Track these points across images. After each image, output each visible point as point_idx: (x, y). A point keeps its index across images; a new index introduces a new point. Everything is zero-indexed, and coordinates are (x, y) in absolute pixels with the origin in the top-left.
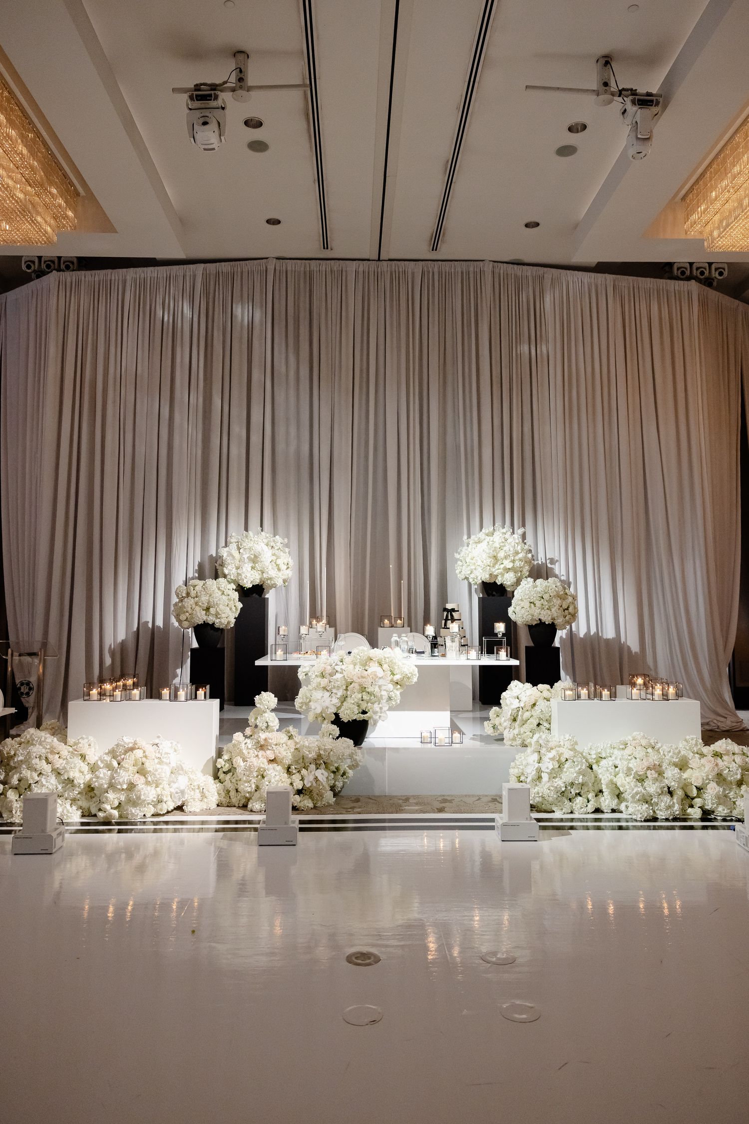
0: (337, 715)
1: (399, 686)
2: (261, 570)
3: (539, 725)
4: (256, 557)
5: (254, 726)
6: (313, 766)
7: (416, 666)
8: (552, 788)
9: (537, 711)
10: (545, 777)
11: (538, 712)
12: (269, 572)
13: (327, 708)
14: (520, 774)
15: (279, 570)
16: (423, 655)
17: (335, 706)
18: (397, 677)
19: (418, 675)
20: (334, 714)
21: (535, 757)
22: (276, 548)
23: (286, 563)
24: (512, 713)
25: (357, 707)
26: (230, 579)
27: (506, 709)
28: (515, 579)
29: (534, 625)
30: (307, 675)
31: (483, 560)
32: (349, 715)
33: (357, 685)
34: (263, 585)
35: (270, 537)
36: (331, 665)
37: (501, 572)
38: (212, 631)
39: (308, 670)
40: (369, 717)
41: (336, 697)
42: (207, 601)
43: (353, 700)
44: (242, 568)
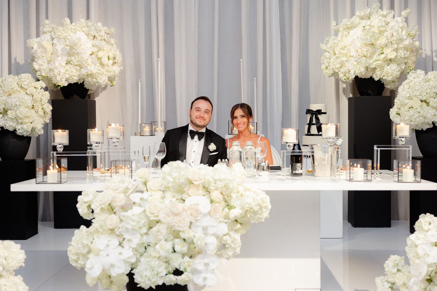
0: (131, 275)
1: (239, 226)
2: (79, 65)
4: (71, 48)
7: (268, 192)
13: (112, 266)
16: (278, 172)
17: (128, 262)
18: (235, 213)
19: (270, 207)
20: (127, 275)
23: (111, 56)
24: (427, 271)
25: (164, 265)
26: (40, 76)
27: (417, 261)
28: (398, 73)
29: (424, 130)
30: (89, 206)
31: (357, 49)
32: (149, 279)
33: (165, 226)
34: (85, 84)
35: (92, 25)
36: (126, 191)
37: (381, 64)
38: (15, 140)
39: (94, 199)
40: (187, 281)
41: (130, 246)
42: (4, 102)
43: (159, 252)
44: (54, 62)
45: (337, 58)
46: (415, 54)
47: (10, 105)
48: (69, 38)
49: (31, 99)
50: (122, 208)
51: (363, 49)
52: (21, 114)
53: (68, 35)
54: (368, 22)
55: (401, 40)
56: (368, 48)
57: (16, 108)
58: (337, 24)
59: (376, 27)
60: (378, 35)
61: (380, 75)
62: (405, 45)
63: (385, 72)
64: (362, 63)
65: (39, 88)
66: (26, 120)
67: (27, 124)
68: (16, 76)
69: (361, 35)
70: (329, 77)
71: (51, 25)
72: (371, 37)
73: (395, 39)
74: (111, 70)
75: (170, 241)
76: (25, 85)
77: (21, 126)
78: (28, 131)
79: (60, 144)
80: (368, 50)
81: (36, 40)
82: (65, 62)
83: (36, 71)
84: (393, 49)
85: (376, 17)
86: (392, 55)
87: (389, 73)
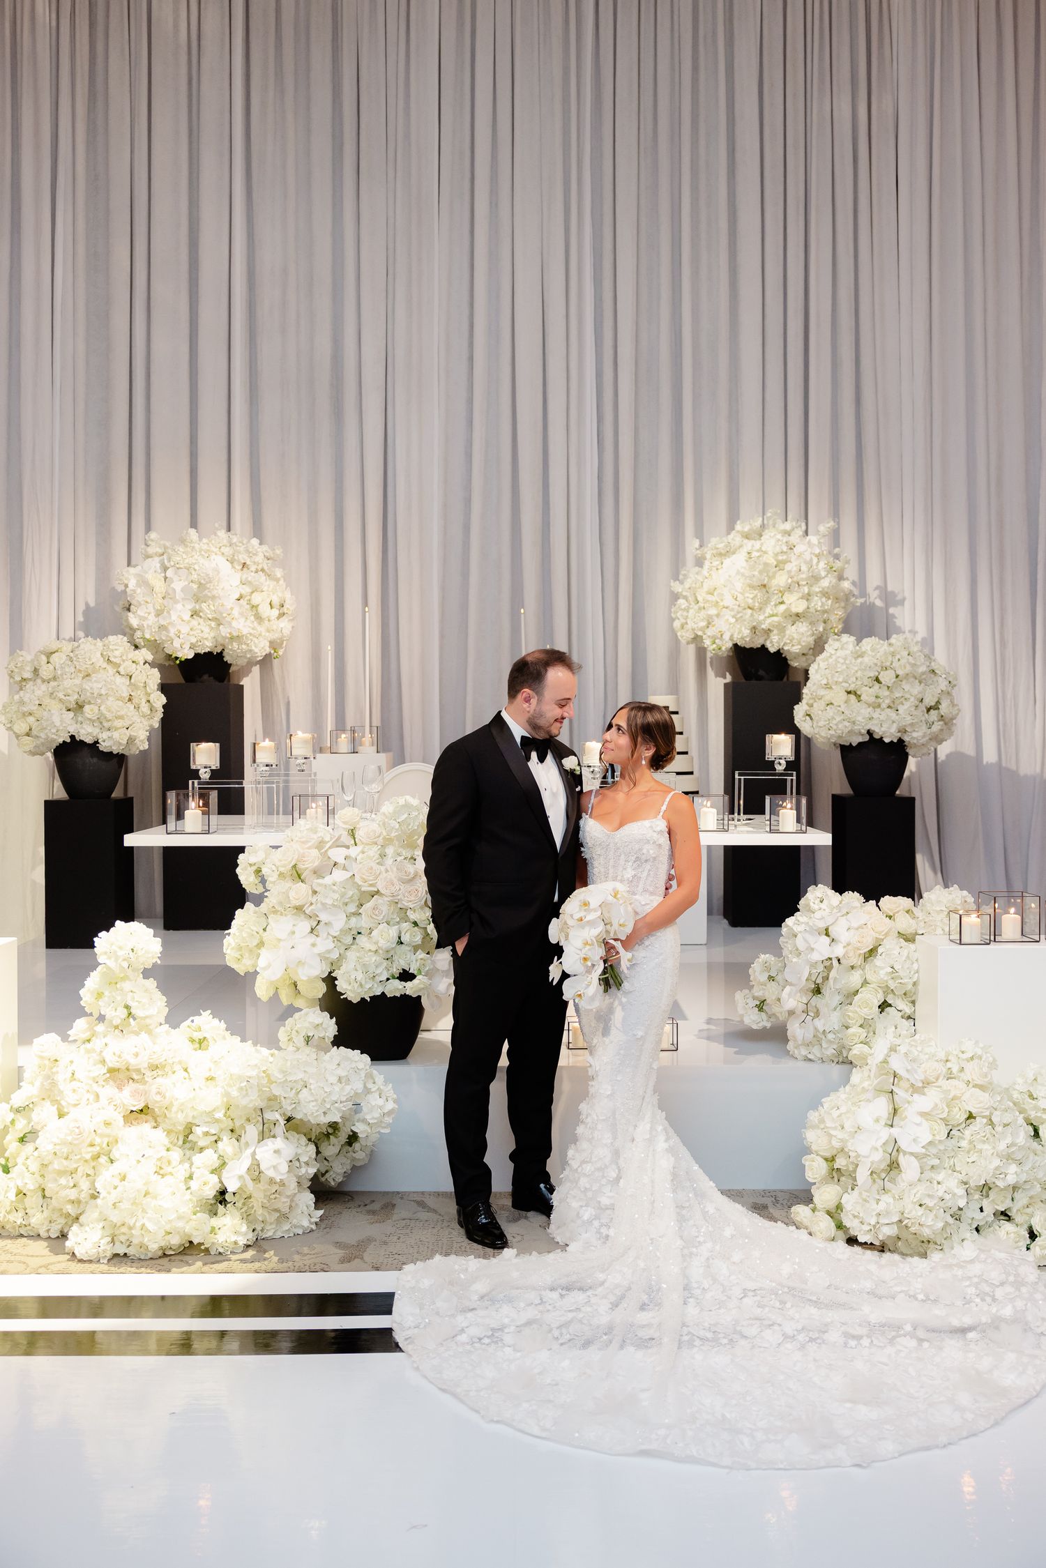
0: (330, 980)
2: (215, 619)
3: (884, 1006)
5: (96, 1015)
6: (252, 1132)
8: (930, 1203)
9: (879, 970)
10: (910, 1168)
11: (882, 973)
12: (234, 624)
13: (300, 965)
14: (834, 1152)
15: (259, 618)
17: (327, 958)
20: (324, 980)
21: (881, 1106)
22: (253, 568)
23: (276, 602)
24: (810, 974)
25: (385, 963)
26: (141, 640)
27: (794, 960)
28: (811, 640)
29: (854, 745)
30: (258, 871)
31: (736, 593)
32: (361, 985)
33: (386, 899)
34: (224, 654)
35: (240, 542)
36: (320, 845)
37: (779, 623)
38: (95, 760)
39: (266, 859)
40: (421, 989)
41: (328, 934)
42: (77, 690)
43: (376, 943)
44: (168, 612)
45: (700, 609)
46: (843, 604)
47: (88, 694)
48: (196, 567)
49: (128, 683)
50: (315, 873)
51: (747, 595)
52: (109, 711)
53: (194, 561)
54: (757, 544)
55: (816, 578)
56: (756, 592)
57: (99, 701)
58: (701, 546)
59: (770, 553)
60: (775, 569)
61: (777, 642)
62: (823, 589)
63: (787, 637)
64: (745, 620)
65: (142, 663)
66: (118, 723)
67: (120, 731)
68: (98, 640)
69: (745, 568)
70: (688, 643)
71: (162, 542)
72: (761, 572)
73: (804, 576)
74: (275, 627)
75: (394, 925)
76: (115, 657)
77: (109, 733)
78: (120, 744)
79: (205, 767)
80: (756, 596)
81: (132, 570)
82: (190, 614)
83: (133, 630)
84: (801, 595)
85: (772, 534)
86: (800, 607)
87: (794, 639)
